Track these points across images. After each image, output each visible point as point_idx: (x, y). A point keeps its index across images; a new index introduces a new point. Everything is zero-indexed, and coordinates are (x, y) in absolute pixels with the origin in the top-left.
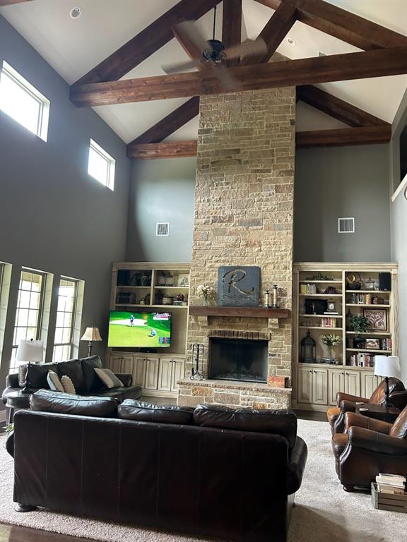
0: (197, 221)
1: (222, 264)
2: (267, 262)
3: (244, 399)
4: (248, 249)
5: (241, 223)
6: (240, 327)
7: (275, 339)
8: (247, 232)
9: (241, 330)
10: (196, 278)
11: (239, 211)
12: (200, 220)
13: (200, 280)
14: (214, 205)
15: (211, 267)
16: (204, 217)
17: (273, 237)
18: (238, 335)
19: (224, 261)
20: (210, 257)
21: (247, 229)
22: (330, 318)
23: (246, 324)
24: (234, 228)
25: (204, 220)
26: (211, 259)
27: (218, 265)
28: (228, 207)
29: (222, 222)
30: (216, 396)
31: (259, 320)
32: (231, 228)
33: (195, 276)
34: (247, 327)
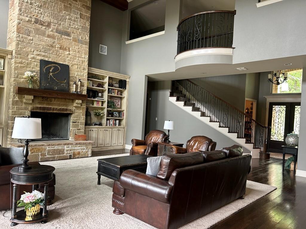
0: (21, 17)
1: (43, 58)
2: (73, 63)
3: (68, 151)
4: (61, 51)
5: (58, 31)
6: (55, 104)
7: (77, 112)
8: (61, 39)
9: (56, 106)
10: (19, 65)
11: (56, 21)
12: (23, 17)
13: (24, 67)
14: (35, 9)
15: (33, 58)
16: (27, 16)
17: (78, 47)
18: (53, 110)
19: (44, 56)
20: (32, 50)
21: (61, 36)
22: (99, 101)
23: (59, 102)
24: (51, 33)
25: (27, 19)
26: (34, 52)
27: (40, 58)
28: (48, 15)
29: (42, 25)
30: (49, 151)
31: (67, 100)
32: (49, 31)
33: (19, 63)
34: (59, 105)
